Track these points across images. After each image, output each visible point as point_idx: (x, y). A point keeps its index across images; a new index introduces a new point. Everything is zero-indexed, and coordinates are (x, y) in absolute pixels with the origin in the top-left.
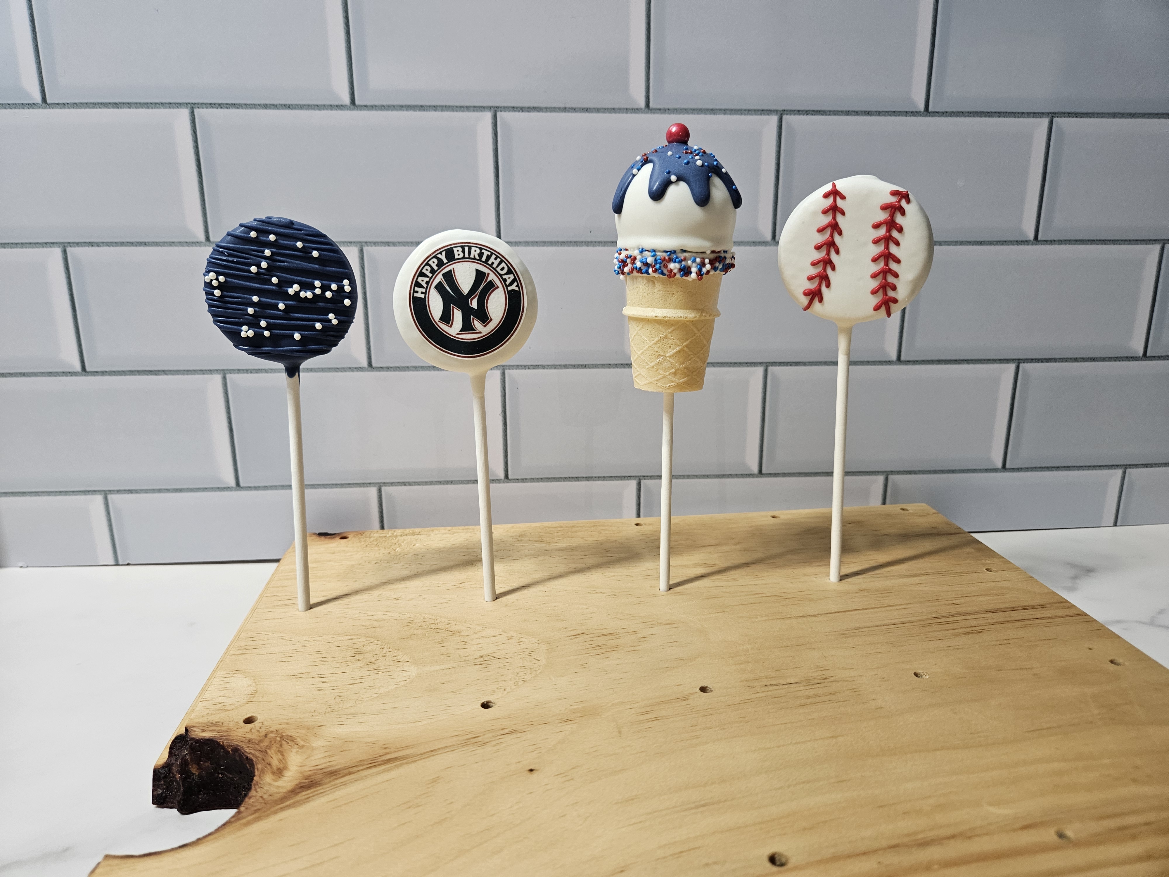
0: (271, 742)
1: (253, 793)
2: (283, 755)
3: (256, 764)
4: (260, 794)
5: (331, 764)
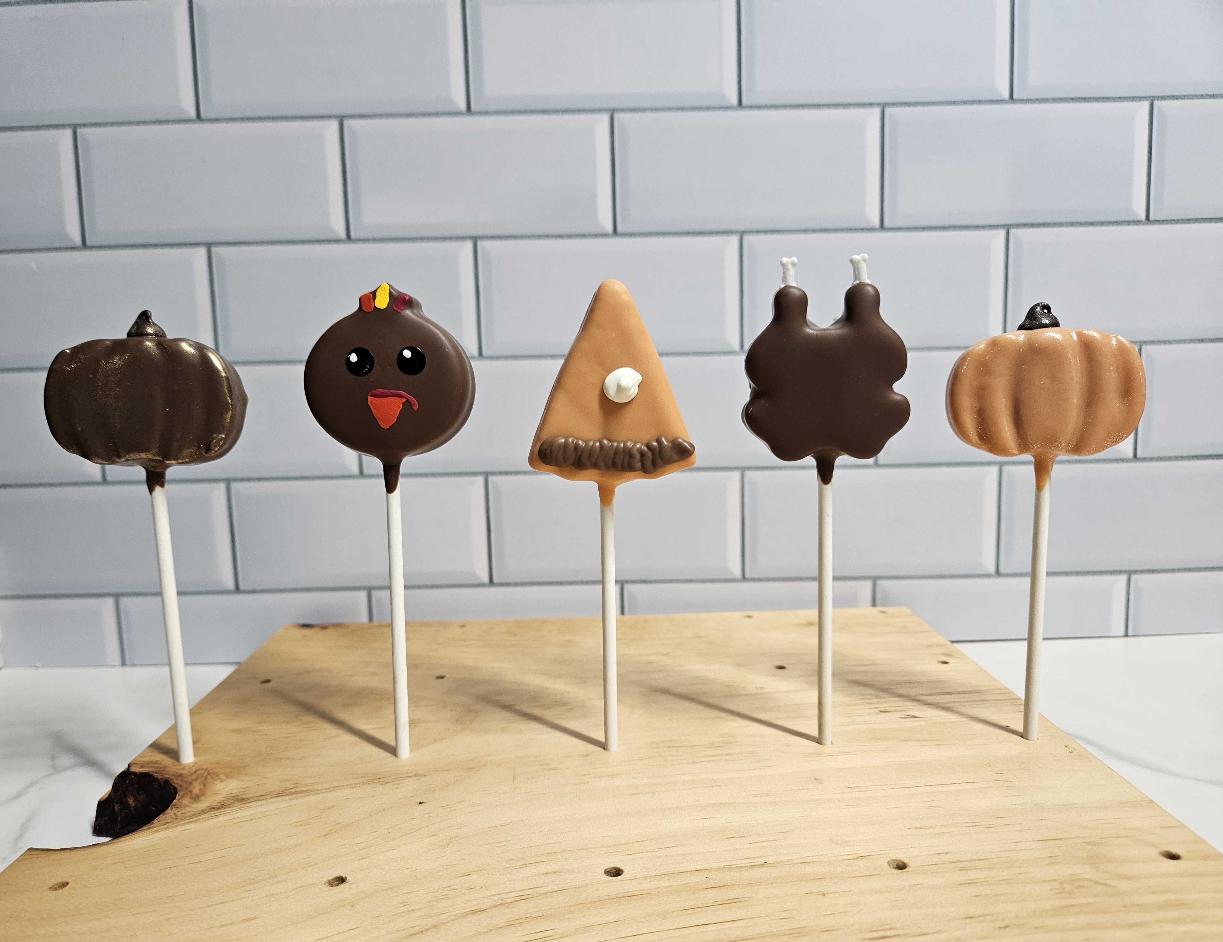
0: (198, 776)
1: (169, 811)
2: (204, 785)
3: (180, 791)
4: (174, 812)
5: (244, 793)
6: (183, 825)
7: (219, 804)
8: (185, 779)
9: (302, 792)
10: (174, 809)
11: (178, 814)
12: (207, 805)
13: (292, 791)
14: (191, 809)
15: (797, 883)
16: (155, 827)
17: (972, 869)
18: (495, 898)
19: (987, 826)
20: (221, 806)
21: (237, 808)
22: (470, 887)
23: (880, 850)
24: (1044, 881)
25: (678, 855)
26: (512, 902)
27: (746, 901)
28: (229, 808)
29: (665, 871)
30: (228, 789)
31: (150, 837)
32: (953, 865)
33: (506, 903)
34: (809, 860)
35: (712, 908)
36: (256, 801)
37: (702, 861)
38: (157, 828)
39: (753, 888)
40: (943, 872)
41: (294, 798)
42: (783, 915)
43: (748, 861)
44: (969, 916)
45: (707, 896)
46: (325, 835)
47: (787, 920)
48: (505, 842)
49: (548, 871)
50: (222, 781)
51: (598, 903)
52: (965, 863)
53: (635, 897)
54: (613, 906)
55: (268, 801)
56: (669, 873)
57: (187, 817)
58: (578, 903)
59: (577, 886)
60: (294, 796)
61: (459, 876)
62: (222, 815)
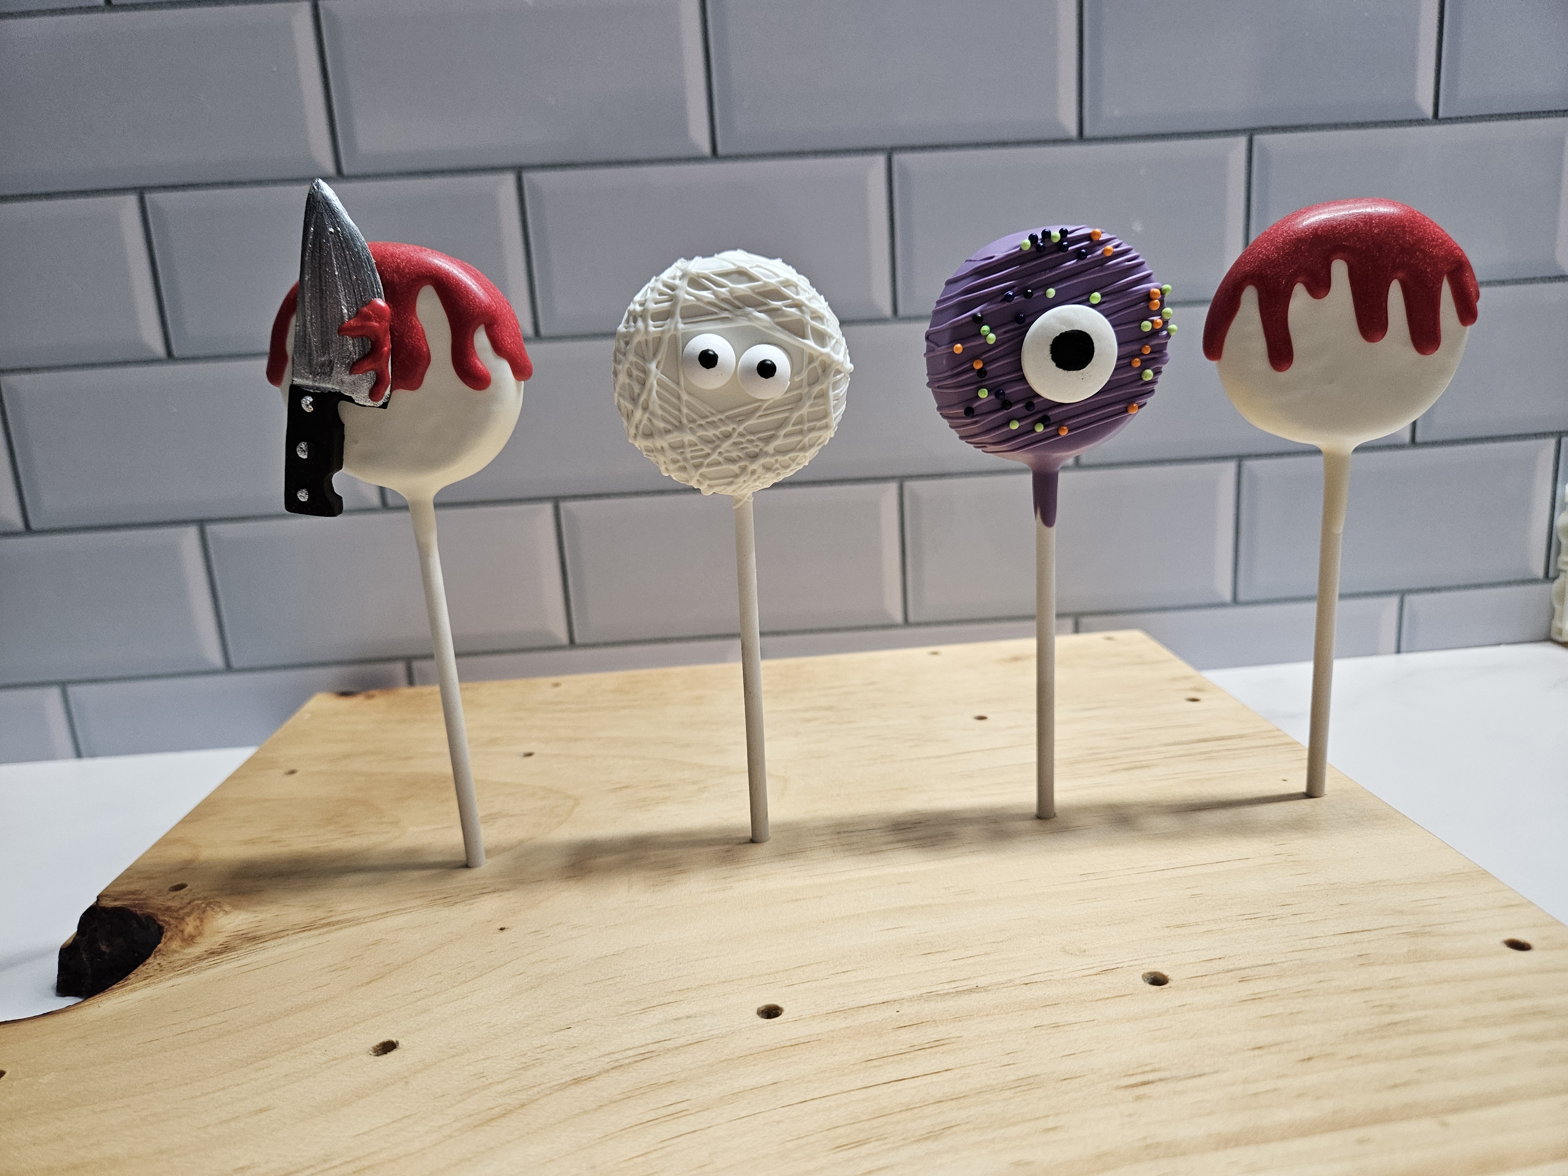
0: (193, 909)
1: (150, 960)
2: (201, 920)
3: (167, 930)
4: (158, 962)
5: (256, 929)
6: (170, 979)
7: (221, 946)
8: (175, 914)
9: (338, 922)
10: (158, 957)
11: (163, 963)
12: (204, 949)
13: (324, 921)
14: (182, 957)
15: (1020, 1013)
16: (132, 984)
17: (1256, 979)
18: (607, 1060)
19: (1271, 918)
20: (226, 949)
21: (247, 950)
22: (570, 1046)
23: (1130, 959)
24: (1355, 990)
25: (856, 982)
26: (630, 1064)
27: (954, 1042)
28: (235, 951)
29: (840, 1006)
30: (234, 924)
31: (124, 998)
32: (1230, 974)
33: (621, 1066)
34: (1036, 978)
35: (908, 1056)
36: (272, 939)
37: (889, 989)
38: (134, 985)
39: (961, 1023)
40: (1217, 986)
41: (327, 932)
42: (1006, 1060)
43: (953, 985)
44: (1258, 1046)
45: (900, 1038)
46: (368, 983)
47: (1011, 1066)
48: (619, 978)
49: (678, 1016)
50: (227, 913)
51: (750, 1058)
52: (1247, 970)
53: (801, 1046)
54: (771, 1061)
55: (290, 938)
56: (846, 1008)
57: (175, 967)
58: (722, 1059)
59: (720, 1035)
60: (325, 930)
61: (556, 1030)
62: (225, 962)
